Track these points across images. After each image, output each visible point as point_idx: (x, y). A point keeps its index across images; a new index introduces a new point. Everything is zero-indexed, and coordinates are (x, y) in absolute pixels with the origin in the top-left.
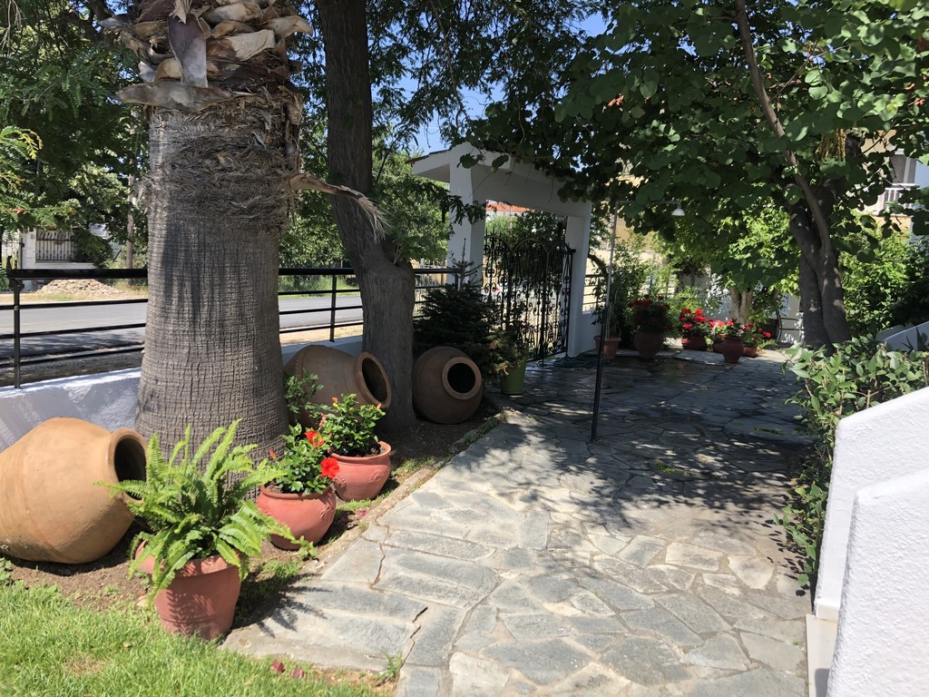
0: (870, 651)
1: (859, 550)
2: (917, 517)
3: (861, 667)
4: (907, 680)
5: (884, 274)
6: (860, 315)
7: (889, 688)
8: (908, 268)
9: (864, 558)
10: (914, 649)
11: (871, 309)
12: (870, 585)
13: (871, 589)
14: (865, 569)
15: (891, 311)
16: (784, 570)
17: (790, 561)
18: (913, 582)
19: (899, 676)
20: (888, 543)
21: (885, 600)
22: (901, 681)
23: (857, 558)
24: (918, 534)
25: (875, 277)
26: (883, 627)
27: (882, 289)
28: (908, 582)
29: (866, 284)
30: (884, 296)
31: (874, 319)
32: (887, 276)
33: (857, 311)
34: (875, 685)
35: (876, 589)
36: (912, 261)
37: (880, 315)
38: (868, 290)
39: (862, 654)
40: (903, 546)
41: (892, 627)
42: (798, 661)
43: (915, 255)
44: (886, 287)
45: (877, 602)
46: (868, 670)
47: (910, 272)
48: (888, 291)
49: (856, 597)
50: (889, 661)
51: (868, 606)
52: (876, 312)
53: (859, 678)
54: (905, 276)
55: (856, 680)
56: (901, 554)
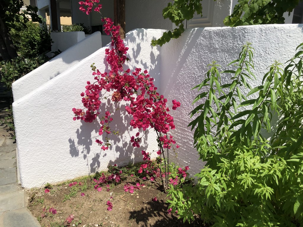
0: (28, 150)
1: (17, 121)
2: (32, 106)
3: (26, 156)
4: (41, 154)
5: (33, 37)
6: (29, 52)
7: (36, 158)
8: (40, 35)
9: (19, 123)
10: (40, 144)
11: (32, 49)
12: (23, 131)
13: (24, 132)
14: (20, 126)
15: (38, 50)
16: (9, 137)
17: (11, 134)
18: (35, 126)
19: (38, 154)
20: (25, 116)
21: (29, 134)
22: (39, 155)
23: (17, 124)
24: (33, 111)
25: (31, 39)
26: (30, 142)
27: (34, 43)
28: (34, 126)
29: (28, 41)
30: (35, 45)
31: (33, 53)
32: (34, 38)
33: (28, 51)
34: (32, 159)
35: (25, 131)
36: (41, 33)
37: (35, 51)
38: (30, 43)
39: (26, 152)
40: (30, 116)
41: (33, 141)
42: (14, 163)
43: (41, 31)
44: (35, 42)
45: (26, 135)
46: (29, 156)
47: (41, 36)
48: (36, 43)
49: (19, 136)
50: (34, 151)
51: (24, 137)
52: (34, 50)
53: (26, 159)
54: (40, 38)
55: (26, 160)
56: (30, 119)
